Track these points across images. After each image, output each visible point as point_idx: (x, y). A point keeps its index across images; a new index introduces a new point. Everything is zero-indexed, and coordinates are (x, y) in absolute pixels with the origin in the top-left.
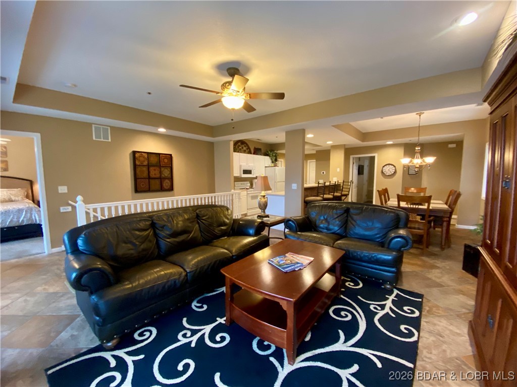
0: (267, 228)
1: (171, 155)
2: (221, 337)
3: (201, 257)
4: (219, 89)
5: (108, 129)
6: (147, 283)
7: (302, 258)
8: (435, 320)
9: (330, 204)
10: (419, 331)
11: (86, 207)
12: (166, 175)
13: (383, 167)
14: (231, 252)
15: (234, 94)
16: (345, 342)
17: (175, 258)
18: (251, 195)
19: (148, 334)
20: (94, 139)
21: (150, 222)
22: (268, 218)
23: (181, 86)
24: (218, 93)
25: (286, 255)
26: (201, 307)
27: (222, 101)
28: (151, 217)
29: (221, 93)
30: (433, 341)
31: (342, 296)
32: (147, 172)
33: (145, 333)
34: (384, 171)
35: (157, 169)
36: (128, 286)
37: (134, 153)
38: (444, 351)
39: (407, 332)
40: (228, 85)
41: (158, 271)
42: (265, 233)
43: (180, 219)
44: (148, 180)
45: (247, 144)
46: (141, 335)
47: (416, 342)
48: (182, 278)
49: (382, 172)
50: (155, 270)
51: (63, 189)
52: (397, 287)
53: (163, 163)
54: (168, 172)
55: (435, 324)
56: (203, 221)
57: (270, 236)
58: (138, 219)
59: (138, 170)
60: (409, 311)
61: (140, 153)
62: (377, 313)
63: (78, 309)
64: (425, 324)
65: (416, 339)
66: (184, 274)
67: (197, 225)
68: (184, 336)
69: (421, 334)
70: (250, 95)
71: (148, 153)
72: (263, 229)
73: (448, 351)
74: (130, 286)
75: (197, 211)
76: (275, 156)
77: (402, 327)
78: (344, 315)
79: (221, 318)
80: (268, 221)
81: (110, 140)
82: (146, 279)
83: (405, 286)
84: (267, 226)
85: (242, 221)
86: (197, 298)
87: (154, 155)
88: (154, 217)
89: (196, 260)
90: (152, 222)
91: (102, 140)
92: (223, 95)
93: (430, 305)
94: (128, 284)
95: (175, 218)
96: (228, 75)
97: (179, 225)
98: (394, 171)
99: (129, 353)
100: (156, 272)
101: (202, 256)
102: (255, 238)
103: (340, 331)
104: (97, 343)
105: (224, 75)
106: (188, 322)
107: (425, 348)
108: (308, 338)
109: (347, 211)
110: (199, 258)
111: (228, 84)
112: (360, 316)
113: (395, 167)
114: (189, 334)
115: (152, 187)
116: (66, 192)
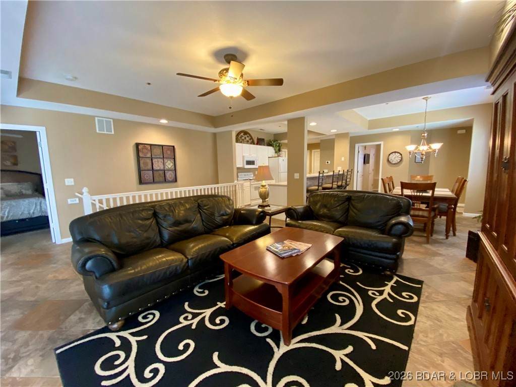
0: (268, 217)
1: (174, 147)
2: (220, 320)
3: (203, 245)
4: (217, 77)
5: (110, 121)
6: (148, 269)
7: (300, 244)
8: (434, 306)
9: (331, 193)
10: (416, 315)
11: (91, 198)
12: (170, 167)
13: (389, 155)
14: (232, 240)
15: (232, 81)
16: (341, 325)
17: (176, 245)
18: (254, 186)
19: (151, 317)
20: (98, 131)
21: (152, 212)
22: (269, 208)
23: (178, 74)
24: (215, 81)
25: (285, 242)
26: (203, 292)
27: (220, 90)
28: (153, 207)
29: (219, 81)
30: (430, 325)
31: (341, 282)
32: (151, 164)
33: (148, 316)
34: (390, 159)
35: (161, 160)
36: (131, 272)
37: (137, 145)
38: (441, 335)
39: (404, 316)
40: (226, 73)
41: (160, 258)
42: (266, 221)
43: (182, 208)
44: (152, 172)
45: (249, 134)
46: (145, 317)
47: (412, 327)
48: (183, 264)
49: (388, 160)
50: (157, 257)
51: (69, 182)
52: (397, 273)
53: (166, 155)
54: (172, 164)
55: (433, 310)
56: (204, 211)
57: (271, 226)
58: (141, 209)
59: (141, 162)
60: (408, 297)
61: (143, 145)
62: (375, 298)
63: (86, 294)
64: (423, 308)
65: (413, 323)
66: (185, 260)
67: (199, 215)
68: (186, 318)
69: (418, 319)
70: (248, 82)
71: (151, 145)
72: (264, 218)
73: (445, 335)
74: (133, 271)
75: (199, 201)
76: (279, 146)
77: (399, 312)
78: (342, 300)
79: (221, 302)
80: (270, 210)
81: (113, 133)
82: (148, 265)
83: (406, 273)
84: (268, 215)
85: (244, 210)
86: (199, 284)
87: (157, 146)
88: (156, 207)
89: (197, 248)
90: (154, 211)
91: (106, 133)
92: (221, 82)
93: (430, 290)
94: (131, 270)
95: (177, 208)
96: (225, 61)
97: (181, 215)
98: (400, 159)
99: (133, 334)
100: (157, 259)
101: (203, 243)
102: (256, 227)
103: (337, 315)
104: (104, 325)
105: (221, 62)
106: (189, 306)
107: (421, 332)
108: (305, 322)
109: (349, 199)
110: (200, 246)
111: (225, 71)
112: (358, 301)
113: (401, 155)
114: (190, 317)
115: (156, 179)
116: (73, 184)
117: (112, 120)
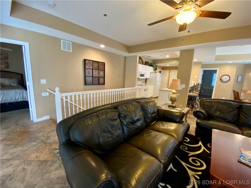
1: (104, 63)
5: (70, 43)
12: (102, 75)
13: (222, 76)
18: (144, 89)
20: (62, 49)
27: (176, 17)
32: (92, 73)
35: (97, 71)
37: (85, 60)
44: (92, 78)
45: (142, 59)
49: (221, 79)
51: (43, 81)
53: (100, 68)
54: (103, 74)
59: (87, 71)
61: (88, 61)
71: (93, 61)
76: (156, 67)
81: (71, 51)
87: (96, 62)
90: (119, 112)
91: (67, 50)
98: (229, 79)
113: (230, 77)
115: (94, 82)
116: (45, 83)
117: (71, 43)
